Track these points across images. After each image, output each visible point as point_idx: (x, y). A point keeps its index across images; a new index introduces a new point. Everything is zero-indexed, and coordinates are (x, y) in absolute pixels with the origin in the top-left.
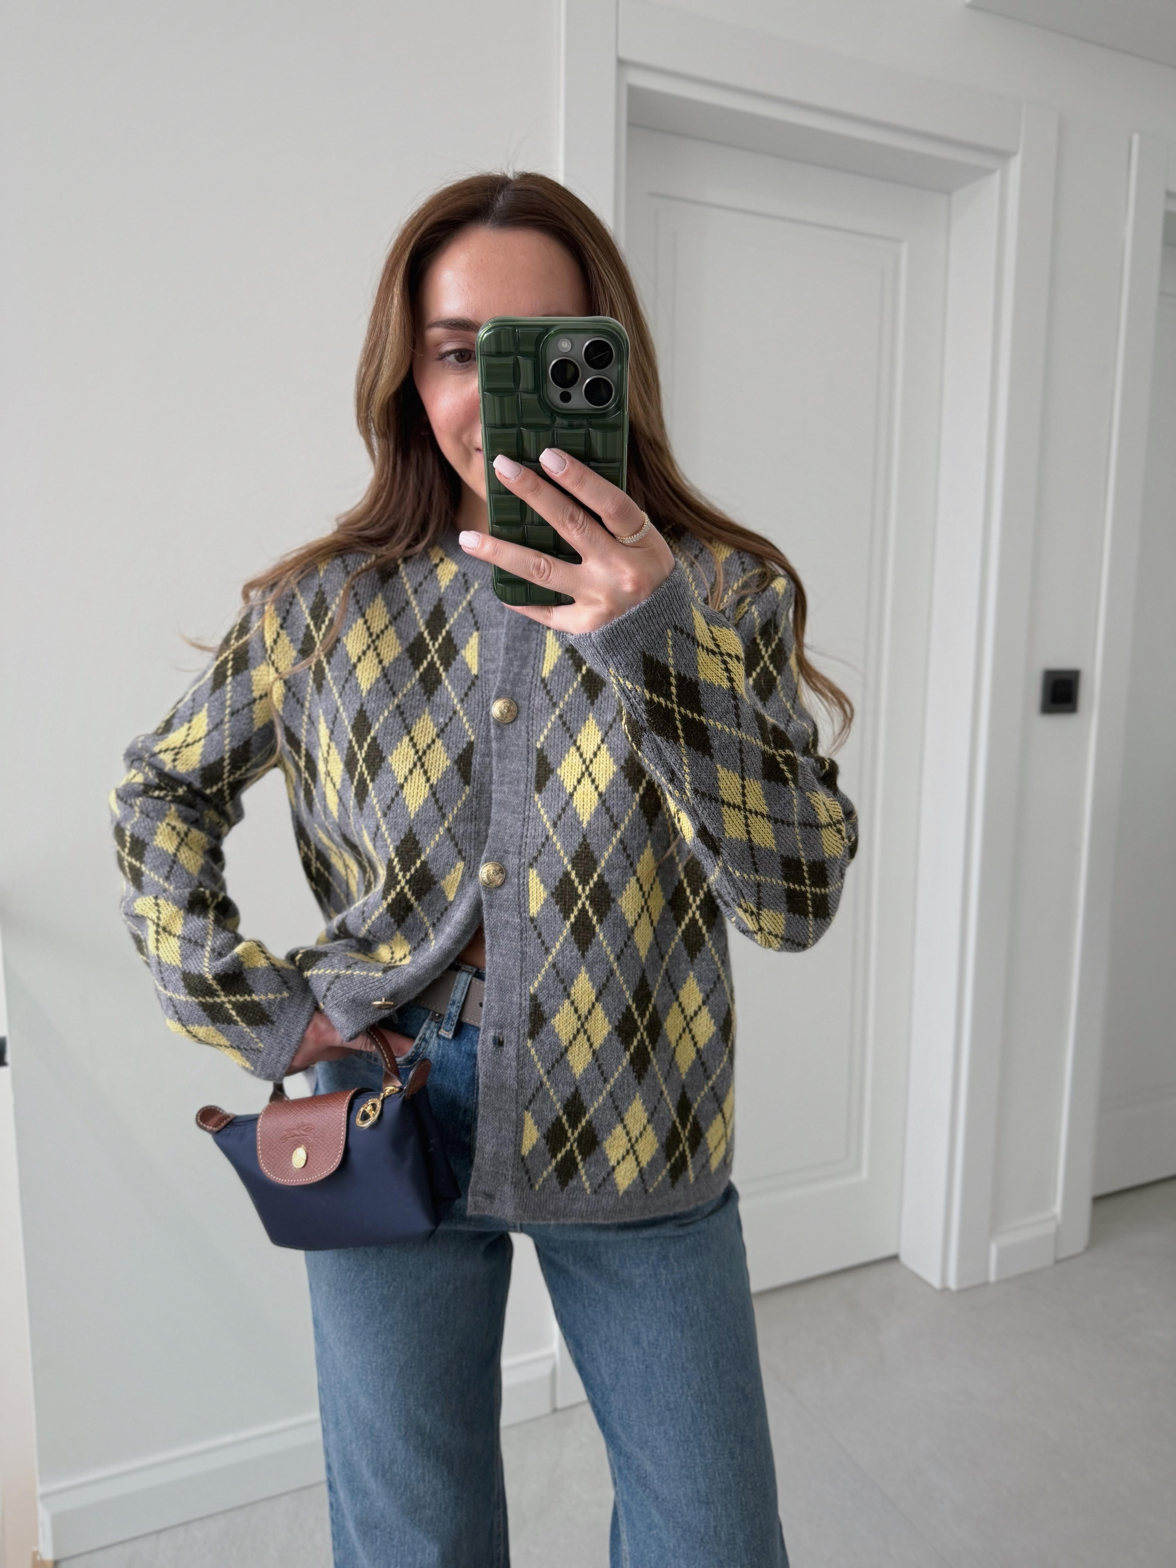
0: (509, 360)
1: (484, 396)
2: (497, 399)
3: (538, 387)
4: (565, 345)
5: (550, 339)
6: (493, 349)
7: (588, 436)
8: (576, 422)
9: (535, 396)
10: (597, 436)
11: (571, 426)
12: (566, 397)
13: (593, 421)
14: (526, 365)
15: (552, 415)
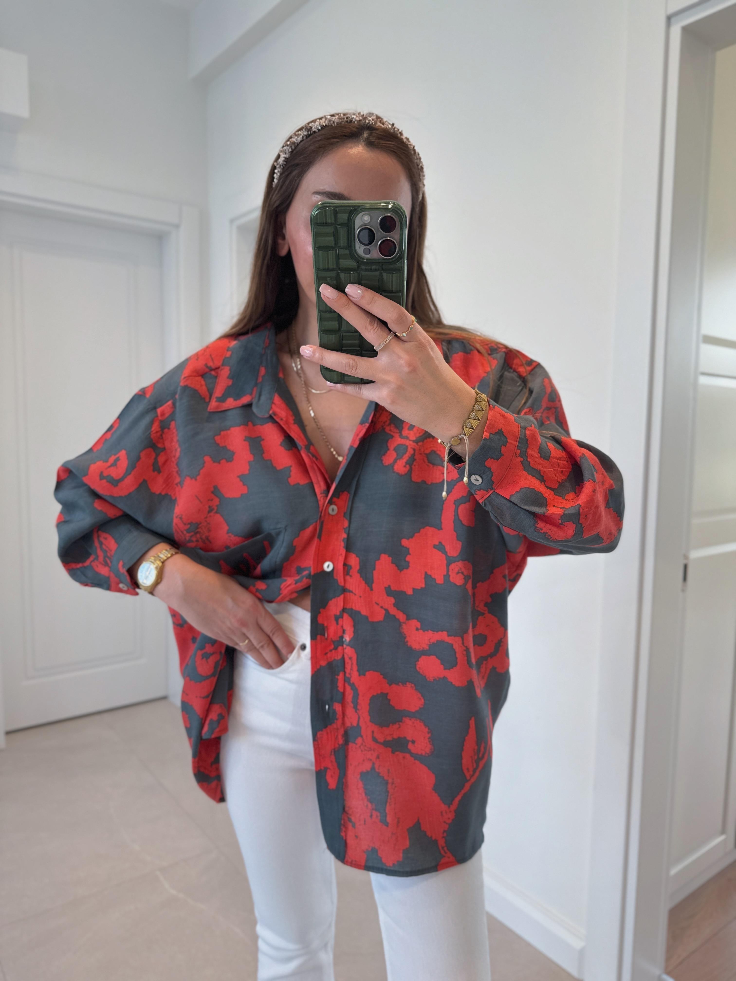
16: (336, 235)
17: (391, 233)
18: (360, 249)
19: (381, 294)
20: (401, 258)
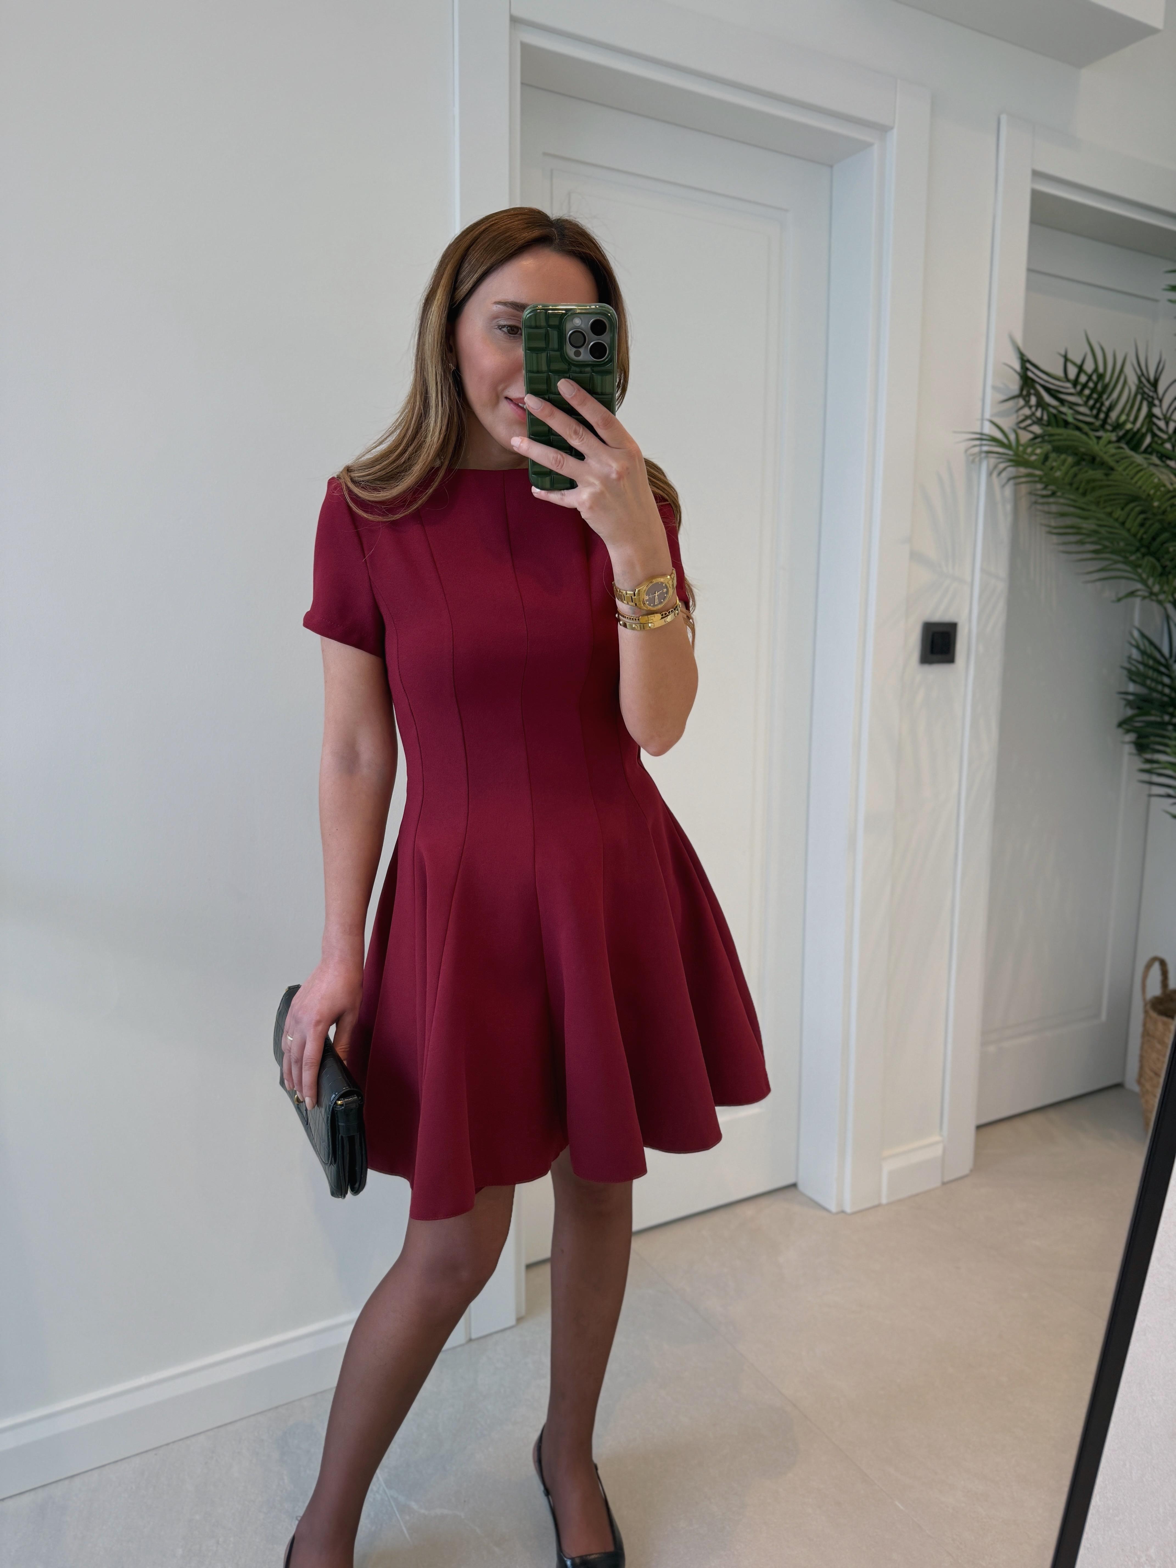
0: (543, 331)
1: (525, 352)
2: (534, 355)
3: (561, 348)
4: (577, 322)
5: (568, 318)
6: (533, 324)
7: (592, 378)
8: (583, 369)
9: (558, 353)
10: (598, 379)
11: (581, 372)
12: (578, 354)
13: (596, 369)
14: (554, 334)
15: (569, 365)
16: (547, 336)
17: (603, 336)
18: (570, 351)
19: (592, 396)
20: (611, 360)
